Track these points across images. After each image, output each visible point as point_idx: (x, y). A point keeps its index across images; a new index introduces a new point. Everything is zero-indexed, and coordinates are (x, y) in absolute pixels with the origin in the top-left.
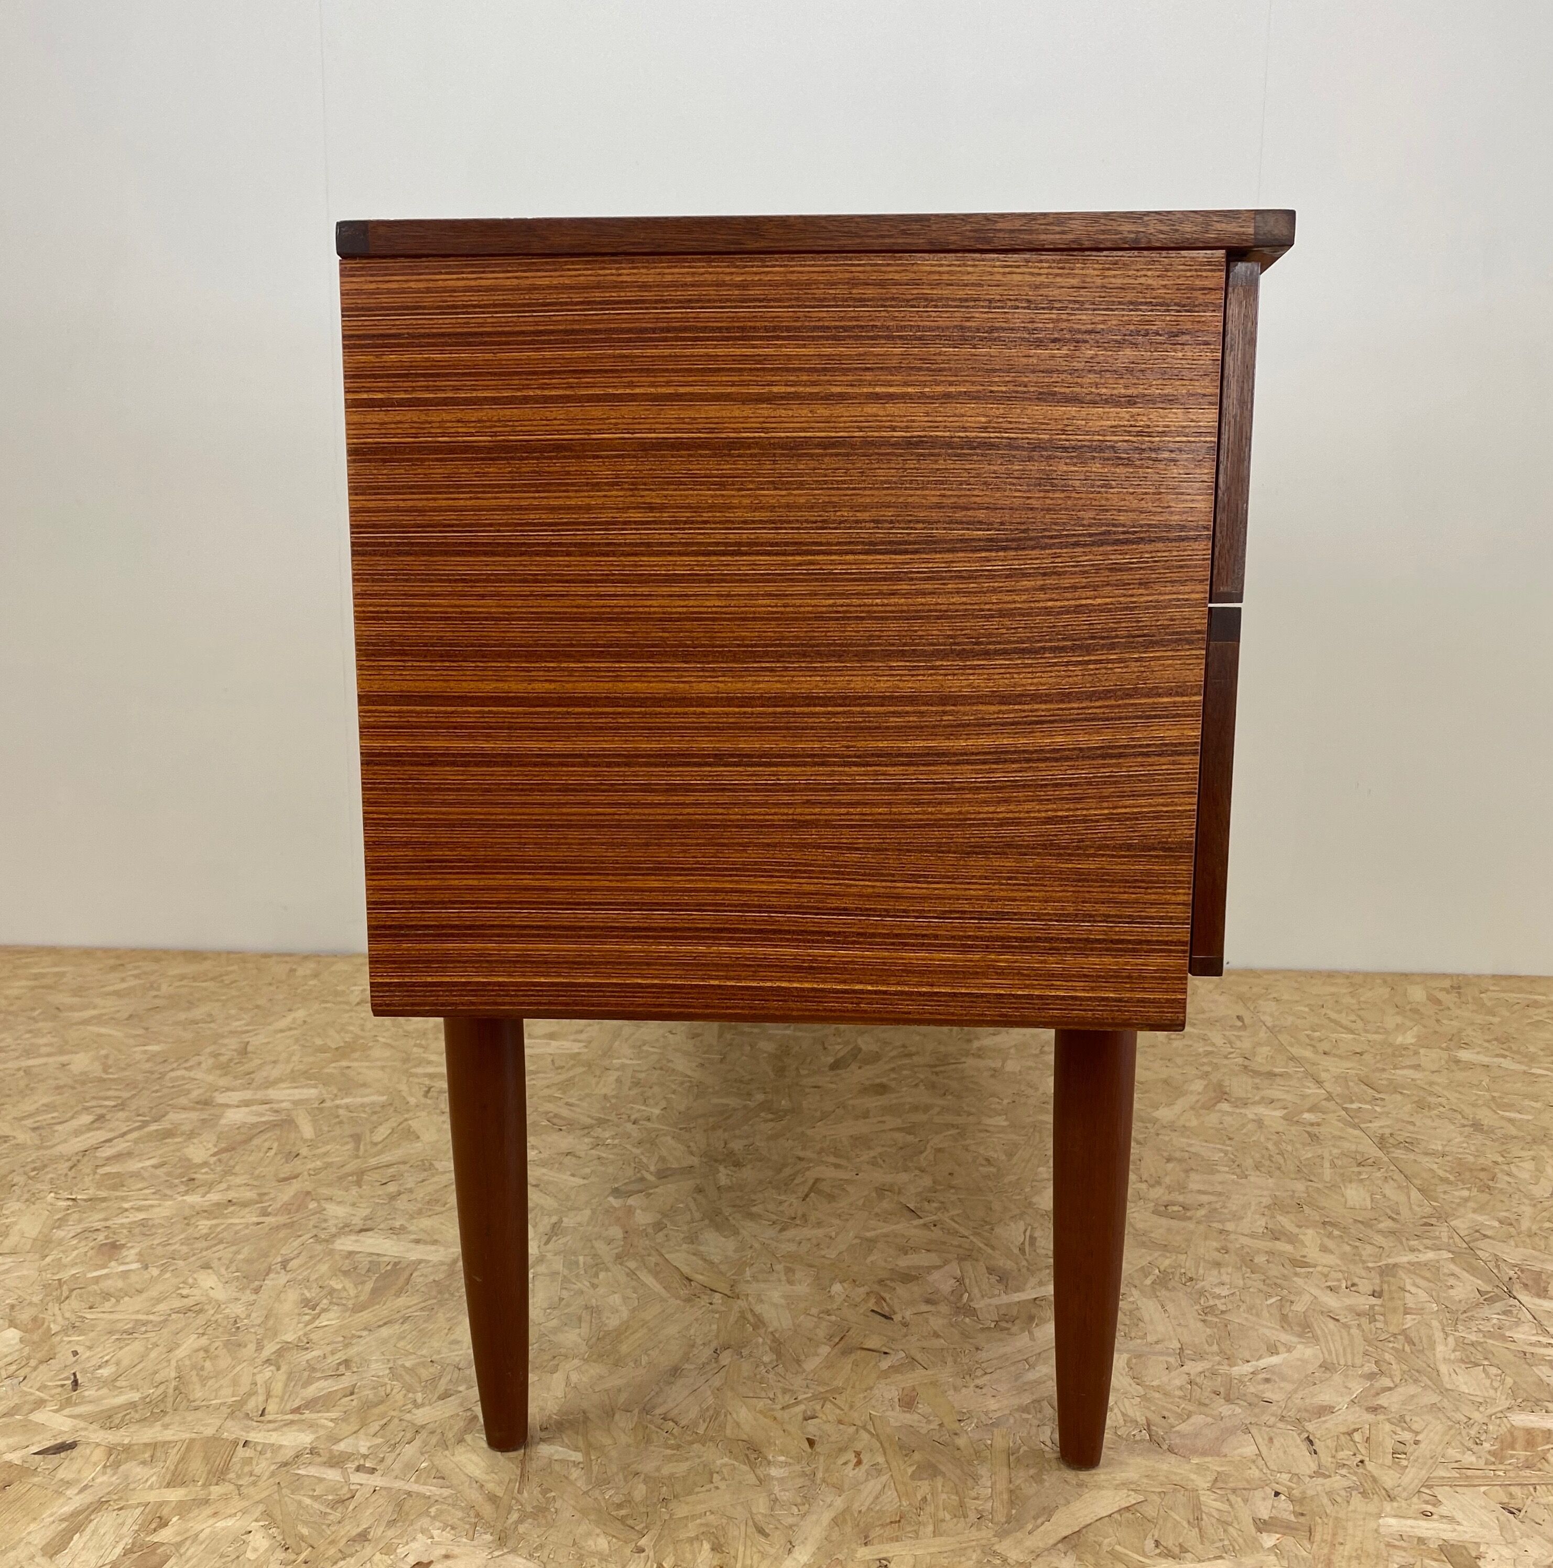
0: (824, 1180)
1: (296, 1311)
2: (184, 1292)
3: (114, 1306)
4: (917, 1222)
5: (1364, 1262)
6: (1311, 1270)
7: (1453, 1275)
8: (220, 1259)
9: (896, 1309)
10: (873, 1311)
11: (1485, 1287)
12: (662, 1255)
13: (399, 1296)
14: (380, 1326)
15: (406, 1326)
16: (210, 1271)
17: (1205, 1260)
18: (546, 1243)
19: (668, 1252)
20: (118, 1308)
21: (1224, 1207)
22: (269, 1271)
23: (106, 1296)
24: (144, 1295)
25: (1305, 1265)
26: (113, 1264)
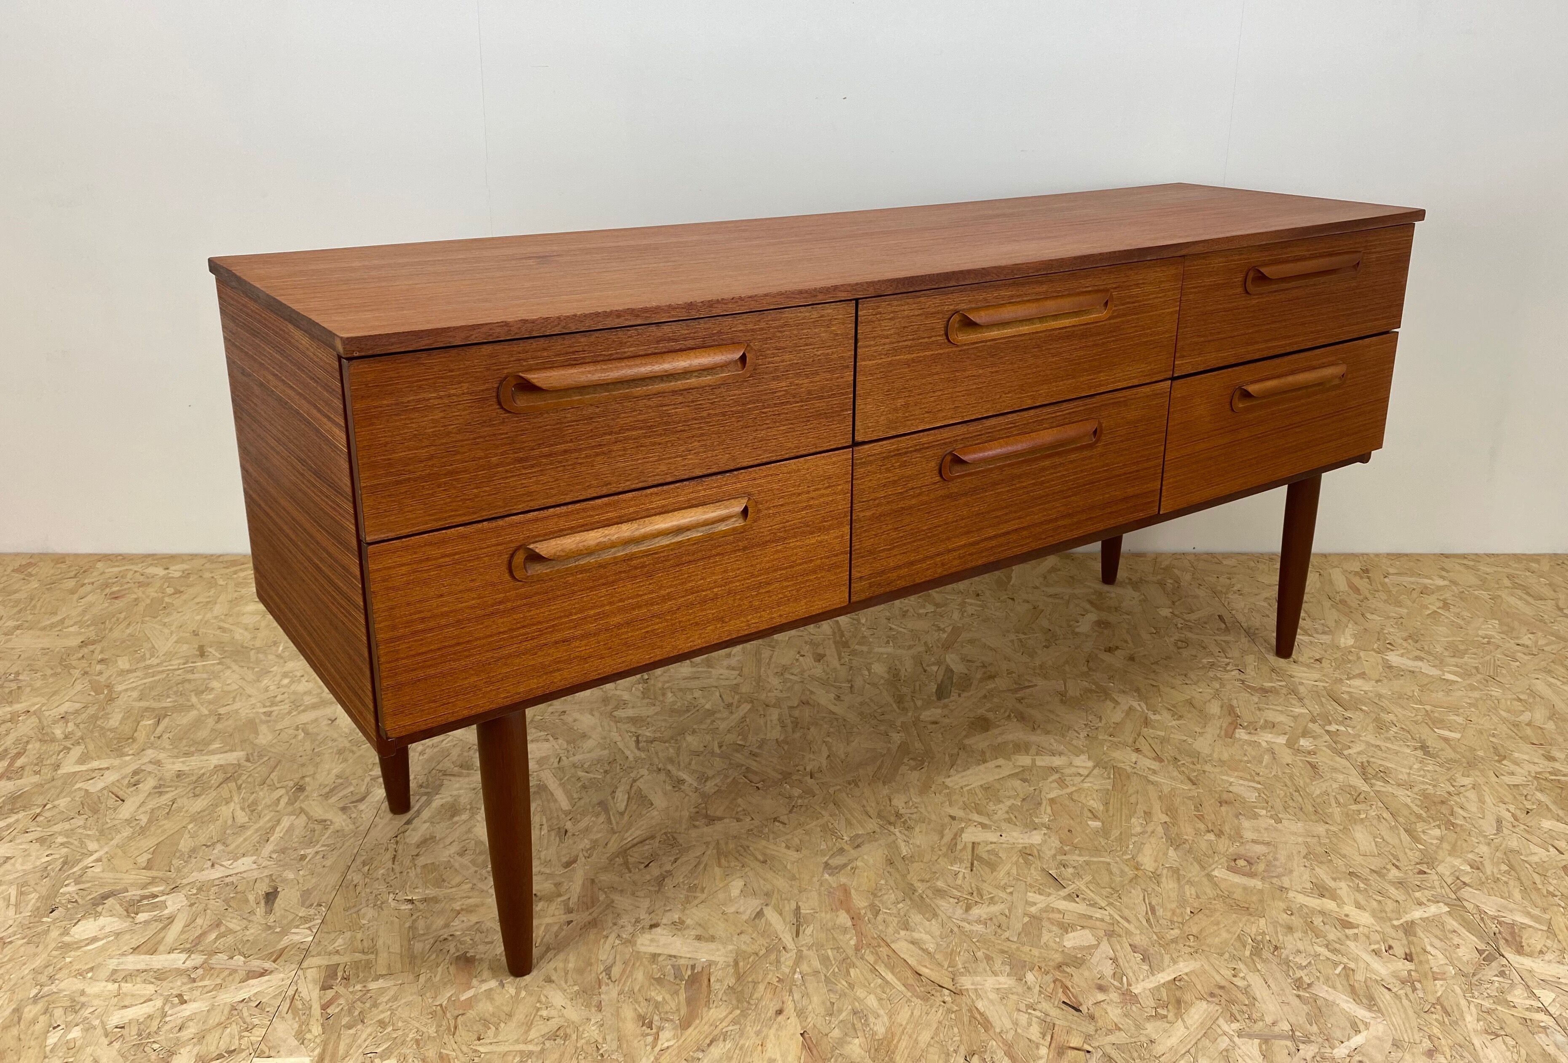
0: (979, 844)
1: (638, 1031)
2: (544, 1013)
3: (496, 1035)
4: (1063, 893)
5: (1390, 920)
6: (1356, 931)
7: (1455, 931)
8: (555, 969)
9: (1081, 1000)
10: (1064, 1002)
11: (1481, 946)
12: (888, 946)
13: (709, 1008)
14: (709, 1045)
15: (729, 1044)
16: (553, 985)
17: (1281, 925)
18: (797, 935)
19: (893, 942)
20: (500, 1038)
21: (1275, 859)
22: (599, 983)
23: (485, 1022)
24: (515, 1019)
25: (1351, 926)
26: (475, 982)
